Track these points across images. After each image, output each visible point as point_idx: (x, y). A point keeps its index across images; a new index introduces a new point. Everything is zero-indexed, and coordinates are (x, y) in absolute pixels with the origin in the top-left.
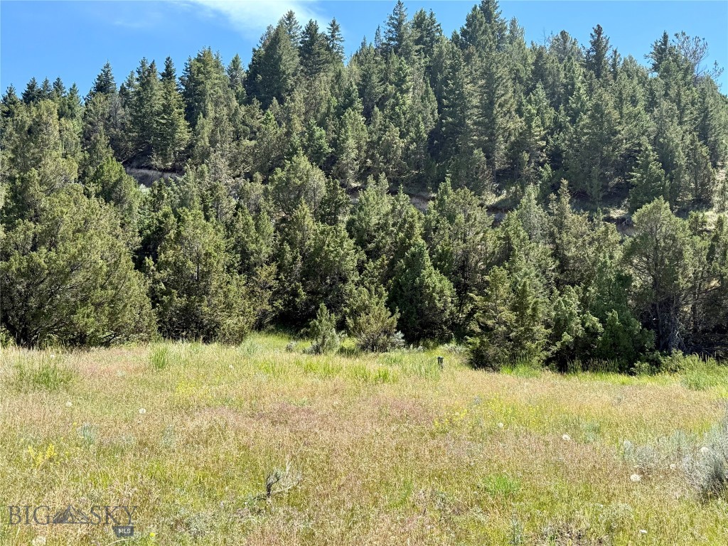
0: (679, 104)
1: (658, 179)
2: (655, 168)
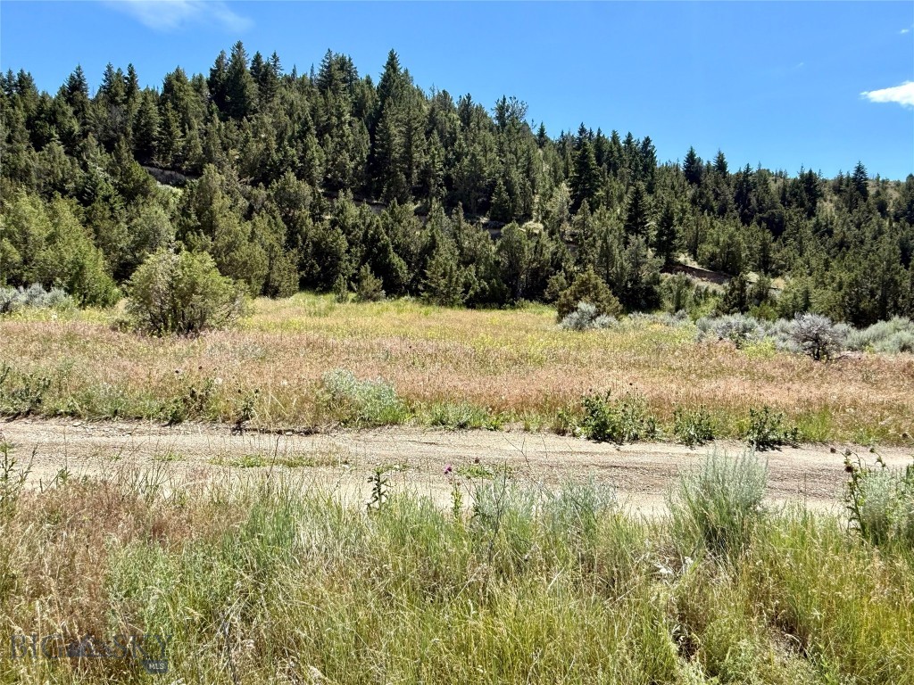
0: (516, 155)
1: (506, 202)
2: (505, 196)
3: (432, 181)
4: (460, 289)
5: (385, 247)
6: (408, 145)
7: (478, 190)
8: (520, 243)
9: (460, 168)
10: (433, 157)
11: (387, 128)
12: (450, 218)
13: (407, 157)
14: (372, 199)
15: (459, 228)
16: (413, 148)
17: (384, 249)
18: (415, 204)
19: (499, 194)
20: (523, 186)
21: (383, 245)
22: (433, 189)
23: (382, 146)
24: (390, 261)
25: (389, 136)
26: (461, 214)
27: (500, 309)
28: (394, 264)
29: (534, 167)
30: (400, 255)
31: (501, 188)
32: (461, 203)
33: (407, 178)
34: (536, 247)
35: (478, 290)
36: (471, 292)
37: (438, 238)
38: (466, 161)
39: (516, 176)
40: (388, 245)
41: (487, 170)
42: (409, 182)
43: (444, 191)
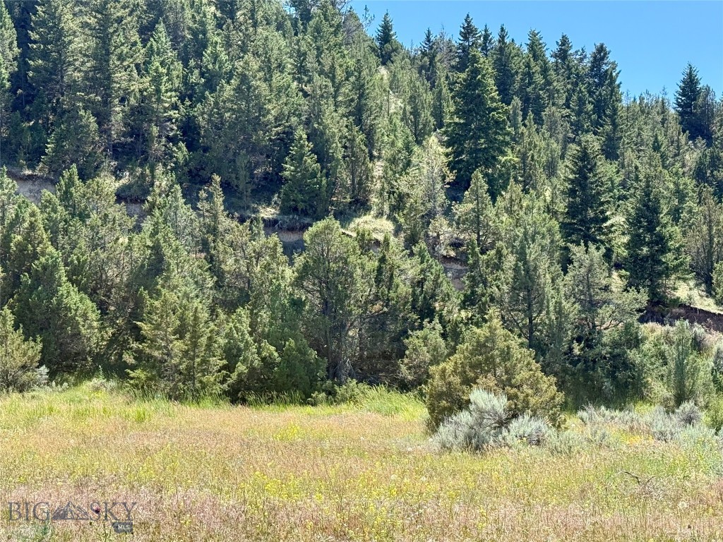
0: (333, 79)
1: (314, 175)
2: (310, 161)
3: (155, 130)
4: (217, 362)
5: (50, 270)
6: (102, 55)
7: (254, 149)
8: (346, 263)
9: (216, 103)
10: (156, 80)
11: (54, 16)
12: (195, 208)
13: (100, 79)
14: (22, 167)
15: (213, 230)
16: (114, 60)
17: (46, 277)
18: (118, 178)
19: (299, 159)
20: (349, 145)
21: (45, 268)
22: (158, 147)
23: (45, 55)
24: (60, 302)
25: (60, 34)
26: (219, 200)
27: (304, 402)
28: (69, 309)
29: (371, 103)
30: (82, 289)
31: (302, 147)
32: (217, 178)
33: (99, 123)
34: (380, 270)
35: (257, 363)
36: (241, 368)
37: (167, 252)
38: (228, 90)
39: (335, 122)
40: (55, 266)
41: (273, 110)
42: (103, 131)
43: (181, 153)
